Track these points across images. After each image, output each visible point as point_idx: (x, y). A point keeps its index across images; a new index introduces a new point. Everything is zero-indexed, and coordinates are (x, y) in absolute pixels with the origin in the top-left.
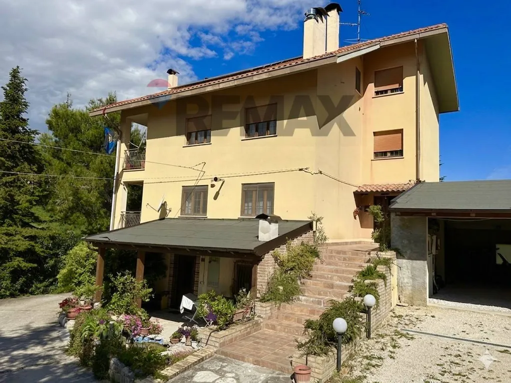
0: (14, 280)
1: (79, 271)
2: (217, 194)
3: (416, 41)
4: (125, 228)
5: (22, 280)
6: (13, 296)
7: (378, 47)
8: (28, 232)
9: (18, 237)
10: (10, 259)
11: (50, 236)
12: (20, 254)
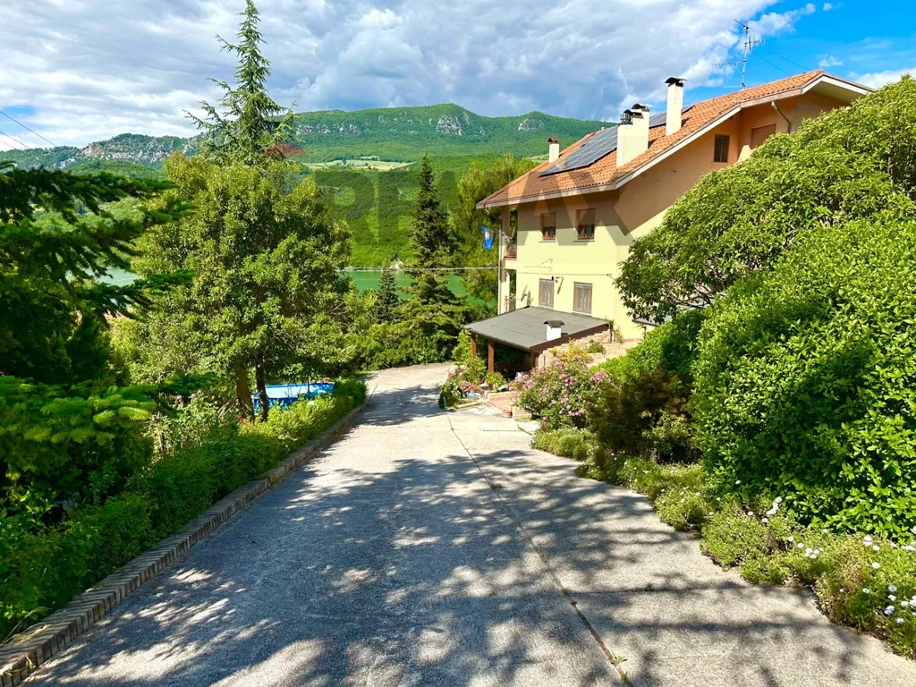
0: (439, 350)
1: (466, 349)
2: (559, 289)
3: (773, 104)
4: (510, 312)
5: (445, 349)
6: (440, 361)
7: (738, 110)
8: (447, 308)
9: (440, 313)
10: (435, 332)
11: (463, 312)
12: (440, 328)
